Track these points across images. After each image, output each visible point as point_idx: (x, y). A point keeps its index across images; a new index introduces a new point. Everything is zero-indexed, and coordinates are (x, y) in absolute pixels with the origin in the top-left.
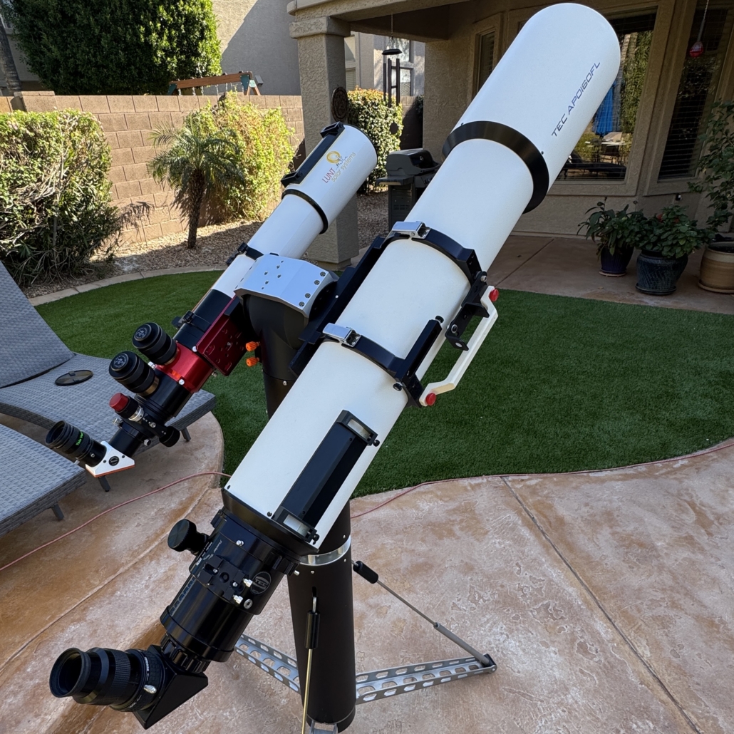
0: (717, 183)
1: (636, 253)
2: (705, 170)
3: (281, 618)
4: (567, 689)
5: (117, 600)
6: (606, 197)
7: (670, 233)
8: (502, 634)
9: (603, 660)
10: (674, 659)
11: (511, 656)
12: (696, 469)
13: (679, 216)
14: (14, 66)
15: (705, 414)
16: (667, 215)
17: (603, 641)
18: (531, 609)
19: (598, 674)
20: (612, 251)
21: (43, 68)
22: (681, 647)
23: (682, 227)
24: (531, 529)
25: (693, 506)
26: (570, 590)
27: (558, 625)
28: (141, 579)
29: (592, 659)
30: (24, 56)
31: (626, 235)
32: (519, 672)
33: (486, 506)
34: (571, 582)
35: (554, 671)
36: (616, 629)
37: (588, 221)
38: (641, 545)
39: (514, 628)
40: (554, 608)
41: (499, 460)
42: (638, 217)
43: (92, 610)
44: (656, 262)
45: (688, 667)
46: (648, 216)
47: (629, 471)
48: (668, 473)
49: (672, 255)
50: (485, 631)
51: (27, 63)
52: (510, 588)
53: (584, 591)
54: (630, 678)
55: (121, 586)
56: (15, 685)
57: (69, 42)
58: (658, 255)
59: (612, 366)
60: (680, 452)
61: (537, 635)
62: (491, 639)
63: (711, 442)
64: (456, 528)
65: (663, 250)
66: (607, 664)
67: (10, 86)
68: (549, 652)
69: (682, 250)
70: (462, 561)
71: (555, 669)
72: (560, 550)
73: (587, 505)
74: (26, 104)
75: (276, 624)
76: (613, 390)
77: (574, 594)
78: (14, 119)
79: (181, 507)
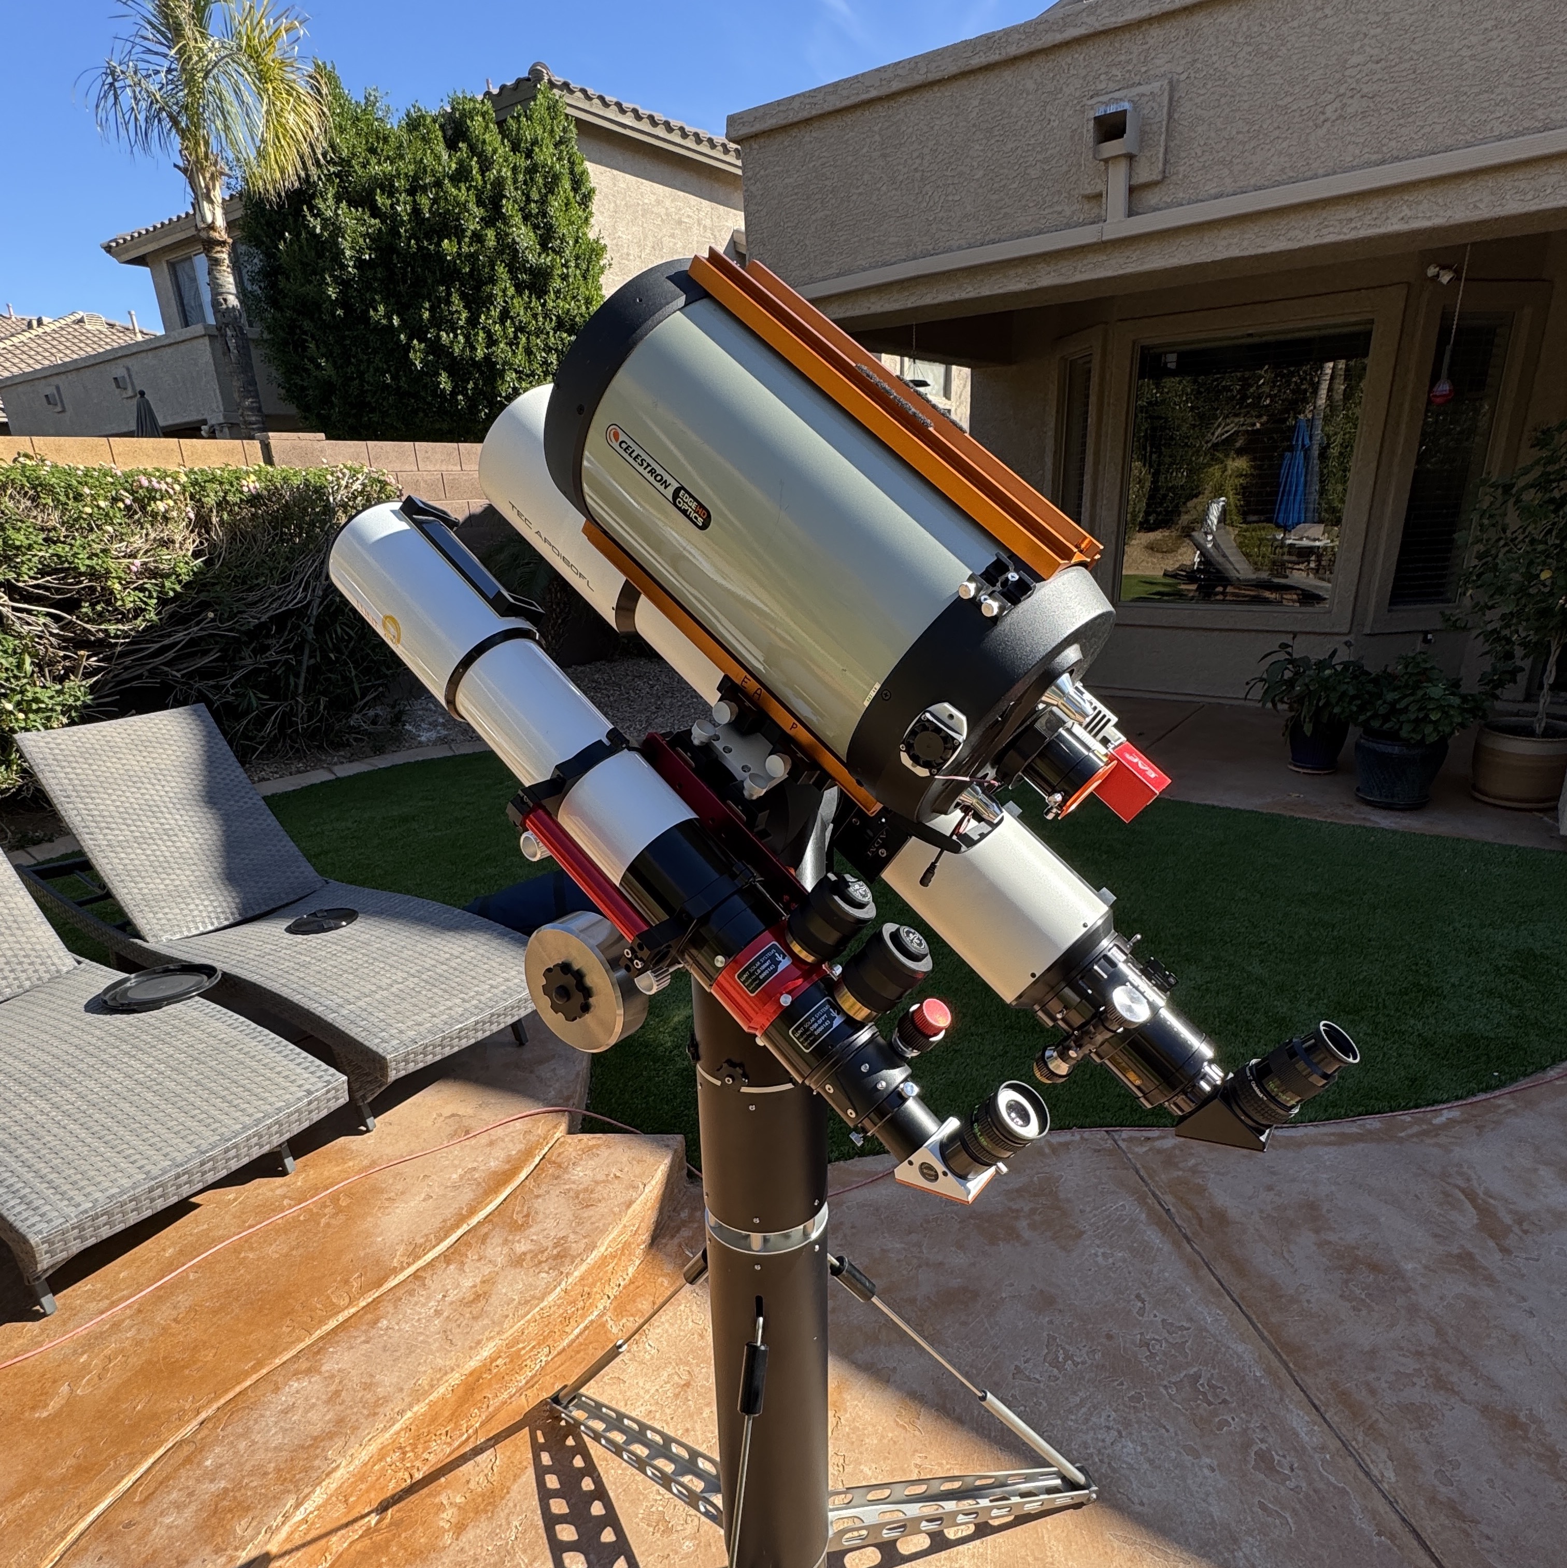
0: (1493, 615)
1: (1354, 734)
2: (1469, 592)
3: (687, 1385)
4: (1235, 1541)
5: (381, 1336)
6: (1295, 635)
7: (1412, 698)
8: (1108, 1428)
9: (1304, 1485)
10: (1443, 1489)
11: (1127, 1472)
12: (1477, 1127)
13: (1426, 669)
14: (257, 391)
15: (1488, 1028)
16: (1406, 667)
17: (1304, 1449)
18: (1165, 1383)
19: (1295, 1512)
20: (1308, 729)
21: (306, 396)
22: (1456, 1465)
23: (1433, 689)
24: (1164, 1231)
25: (1471, 1196)
26: (1240, 1348)
27: (1217, 1415)
28: (429, 1298)
29: (1283, 1483)
30: (274, 374)
31: (1334, 701)
32: (1142, 1504)
33: (1078, 1185)
34: (1241, 1334)
35: (1210, 1504)
36: (1330, 1426)
37: (1265, 676)
38: (1374, 1268)
39: (1132, 1417)
40: (1209, 1380)
41: (1104, 1100)
42: (1355, 670)
43: (333, 1353)
44: (1389, 749)
45: (1469, 1504)
46: (1373, 668)
47: (1350, 1127)
48: (1425, 1133)
49: (1419, 737)
50: (1076, 1421)
51: (279, 385)
52: (1125, 1342)
53: (1267, 1351)
54: (1358, 1523)
55: (391, 1309)
56: (180, 1490)
57: (353, 353)
58: (1393, 736)
59: (1314, 934)
60: (1445, 1097)
61: (1176, 1434)
62: (1089, 1438)
63: (1503, 1078)
64: (1023, 1224)
65: (1400, 728)
66: (1312, 1493)
67: (245, 422)
68: (1201, 1467)
69: (1435, 729)
70: (1033, 1288)
71: (1210, 1499)
72: (1218, 1272)
73: (1270, 1188)
74: (274, 454)
75: (677, 1396)
76: (1315, 978)
77: (1246, 1356)
78: (253, 477)
79: (507, 1167)
